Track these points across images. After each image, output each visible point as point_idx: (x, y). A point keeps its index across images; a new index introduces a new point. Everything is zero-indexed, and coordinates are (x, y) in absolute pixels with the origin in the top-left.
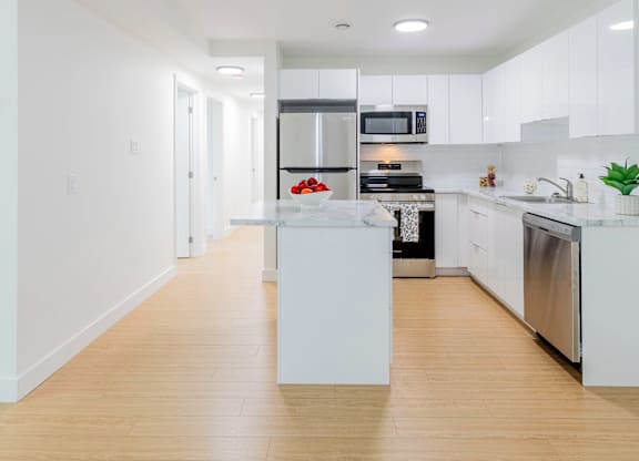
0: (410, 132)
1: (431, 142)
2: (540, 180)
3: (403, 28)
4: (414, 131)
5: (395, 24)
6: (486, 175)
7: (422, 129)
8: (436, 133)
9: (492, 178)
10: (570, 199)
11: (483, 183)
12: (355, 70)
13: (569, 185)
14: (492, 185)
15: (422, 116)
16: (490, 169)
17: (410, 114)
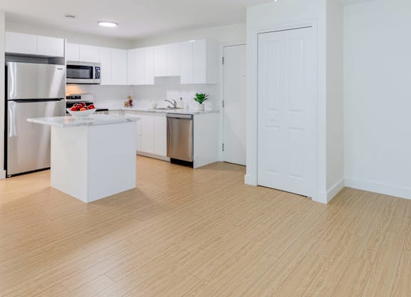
0: (91, 77)
1: (102, 84)
2: (166, 101)
3: (103, 25)
4: (94, 77)
5: (99, 22)
6: (128, 100)
7: (98, 77)
8: (105, 80)
9: (131, 102)
10: (175, 108)
11: (126, 105)
12: (63, 40)
13: (175, 102)
14: (131, 105)
15: (98, 69)
16: (129, 97)
17: (92, 68)
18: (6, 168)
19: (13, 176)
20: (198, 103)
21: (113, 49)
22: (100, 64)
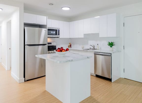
2: (90, 45)
3: (64, 9)
4: (57, 35)
6: (69, 45)
7: (59, 34)
8: (61, 36)
9: (71, 45)
10: (95, 49)
11: (69, 47)
12: (46, 17)
13: (94, 46)
14: (71, 47)
15: (59, 31)
16: (70, 44)
17: (56, 30)
18: (24, 77)
19: (27, 80)
20: (110, 47)
21: (64, 22)
22: (59, 28)
